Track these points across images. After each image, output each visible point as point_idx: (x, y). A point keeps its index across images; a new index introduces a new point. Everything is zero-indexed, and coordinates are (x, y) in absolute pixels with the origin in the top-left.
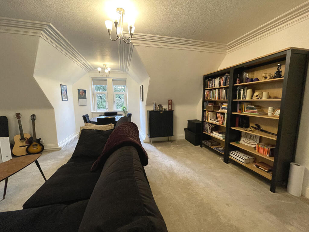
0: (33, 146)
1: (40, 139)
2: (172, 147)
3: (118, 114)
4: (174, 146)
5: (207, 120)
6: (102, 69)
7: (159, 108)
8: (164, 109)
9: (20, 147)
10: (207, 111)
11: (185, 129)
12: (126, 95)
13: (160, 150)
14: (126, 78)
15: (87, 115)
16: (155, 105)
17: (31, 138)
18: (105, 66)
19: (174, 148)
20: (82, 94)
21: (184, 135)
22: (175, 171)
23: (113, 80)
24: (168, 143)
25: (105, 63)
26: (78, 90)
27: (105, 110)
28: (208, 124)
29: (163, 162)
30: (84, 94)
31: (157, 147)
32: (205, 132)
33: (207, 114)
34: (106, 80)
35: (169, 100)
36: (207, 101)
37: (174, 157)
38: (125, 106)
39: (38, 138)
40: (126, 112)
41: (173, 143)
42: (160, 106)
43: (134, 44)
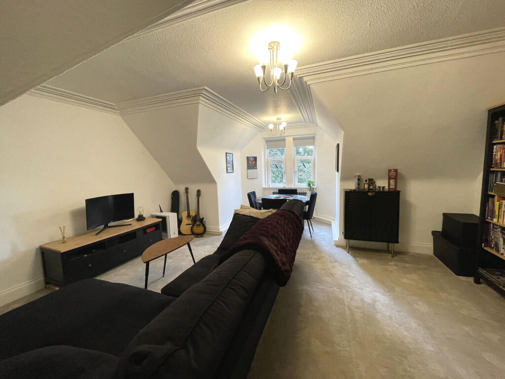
0: (197, 225)
1: (203, 218)
2: (392, 267)
3: (298, 191)
4: (396, 265)
5: (495, 220)
6: (275, 124)
7: (366, 186)
8: (379, 187)
9: (187, 225)
10: (496, 197)
11: (434, 233)
12: (314, 161)
13: (362, 266)
14: (315, 134)
15: (254, 193)
16: (359, 180)
17: (196, 216)
18: (278, 121)
19: (395, 268)
20: (252, 163)
21: (433, 246)
22: (379, 316)
23: (294, 139)
24: (385, 254)
25: (279, 116)
26: (247, 157)
27: (281, 186)
28: (499, 230)
29: (360, 291)
30: (254, 162)
31: (358, 259)
32: (491, 247)
33: (497, 204)
34: (284, 140)
35: (390, 171)
36: (498, 171)
37: (389, 288)
38: (312, 180)
39: (201, 217)
40: (313, 188)
41: (396, 258)
42: (371, 181)
43: (308, 83)
